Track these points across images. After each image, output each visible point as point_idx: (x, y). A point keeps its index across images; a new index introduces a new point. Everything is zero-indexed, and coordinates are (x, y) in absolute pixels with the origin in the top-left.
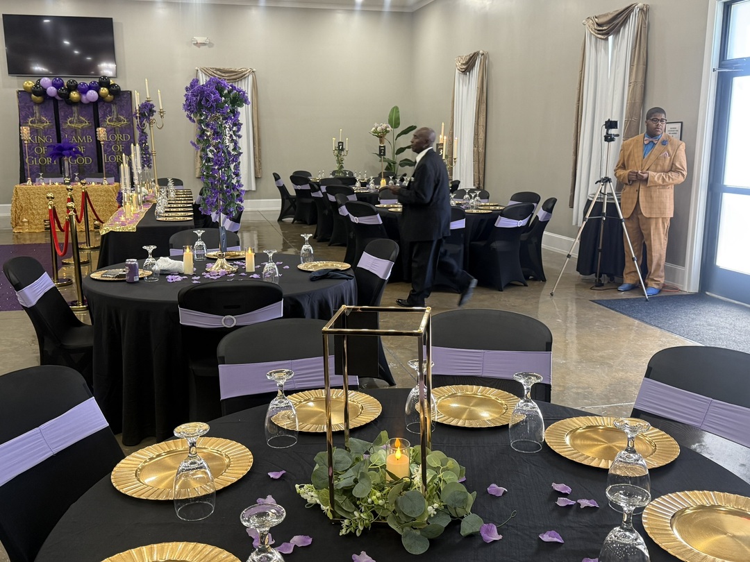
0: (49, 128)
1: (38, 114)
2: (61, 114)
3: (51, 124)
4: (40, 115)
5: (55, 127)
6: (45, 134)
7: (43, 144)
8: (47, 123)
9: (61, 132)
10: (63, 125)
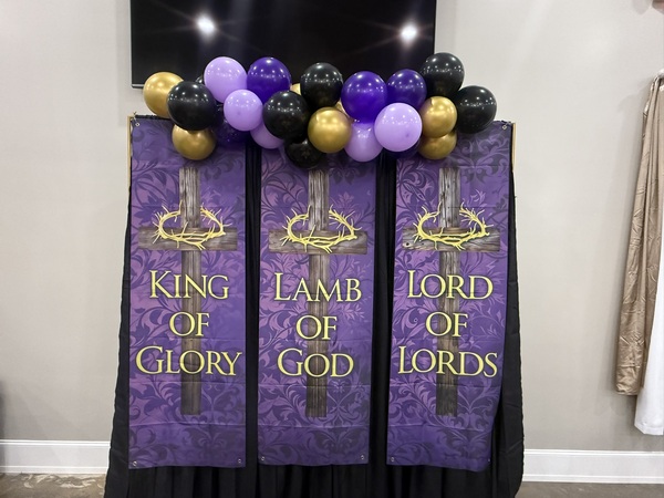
0: (224, 247)
1: (191, 200)
2: (269, 199)
3: (231, 235)
4: (200, 201)
5: (242, 244)
6: (209, 267)
7: (201, 304)
8: (218, 230)
9: (263, 264)
10: (272, 238)
